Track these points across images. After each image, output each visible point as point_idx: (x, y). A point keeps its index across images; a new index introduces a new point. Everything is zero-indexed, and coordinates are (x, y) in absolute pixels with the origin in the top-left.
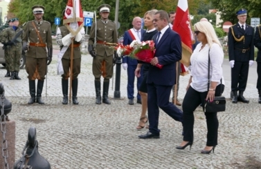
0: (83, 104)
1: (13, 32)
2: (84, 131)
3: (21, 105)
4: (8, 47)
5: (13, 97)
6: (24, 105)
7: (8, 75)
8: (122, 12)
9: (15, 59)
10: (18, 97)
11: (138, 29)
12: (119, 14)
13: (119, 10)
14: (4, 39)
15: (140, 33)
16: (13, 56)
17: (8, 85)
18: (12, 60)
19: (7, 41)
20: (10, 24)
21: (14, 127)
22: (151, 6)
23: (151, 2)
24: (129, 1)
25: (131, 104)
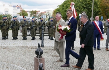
0: (76, 50)
1: (51, 22)
2: (74, 61)
3: (52, 50)
4: (49, 28)
5: (50, 47)
6: (53, 50)
7: (49, 38)
8: (94, 14)
9: (52, 32)
10: (52, 47)
11: (97, 21)
12: (93, 15)
13: (93, 13)
14: (48, 25)
16: (51, 31)
17: (49, 42)
18: (51, 33)
19: (49, 26)
20: (50, 19)
21: (44, 60)
22: (106, 11)
23: (106, 10)
24: (97, 10)
25: (95, 50)
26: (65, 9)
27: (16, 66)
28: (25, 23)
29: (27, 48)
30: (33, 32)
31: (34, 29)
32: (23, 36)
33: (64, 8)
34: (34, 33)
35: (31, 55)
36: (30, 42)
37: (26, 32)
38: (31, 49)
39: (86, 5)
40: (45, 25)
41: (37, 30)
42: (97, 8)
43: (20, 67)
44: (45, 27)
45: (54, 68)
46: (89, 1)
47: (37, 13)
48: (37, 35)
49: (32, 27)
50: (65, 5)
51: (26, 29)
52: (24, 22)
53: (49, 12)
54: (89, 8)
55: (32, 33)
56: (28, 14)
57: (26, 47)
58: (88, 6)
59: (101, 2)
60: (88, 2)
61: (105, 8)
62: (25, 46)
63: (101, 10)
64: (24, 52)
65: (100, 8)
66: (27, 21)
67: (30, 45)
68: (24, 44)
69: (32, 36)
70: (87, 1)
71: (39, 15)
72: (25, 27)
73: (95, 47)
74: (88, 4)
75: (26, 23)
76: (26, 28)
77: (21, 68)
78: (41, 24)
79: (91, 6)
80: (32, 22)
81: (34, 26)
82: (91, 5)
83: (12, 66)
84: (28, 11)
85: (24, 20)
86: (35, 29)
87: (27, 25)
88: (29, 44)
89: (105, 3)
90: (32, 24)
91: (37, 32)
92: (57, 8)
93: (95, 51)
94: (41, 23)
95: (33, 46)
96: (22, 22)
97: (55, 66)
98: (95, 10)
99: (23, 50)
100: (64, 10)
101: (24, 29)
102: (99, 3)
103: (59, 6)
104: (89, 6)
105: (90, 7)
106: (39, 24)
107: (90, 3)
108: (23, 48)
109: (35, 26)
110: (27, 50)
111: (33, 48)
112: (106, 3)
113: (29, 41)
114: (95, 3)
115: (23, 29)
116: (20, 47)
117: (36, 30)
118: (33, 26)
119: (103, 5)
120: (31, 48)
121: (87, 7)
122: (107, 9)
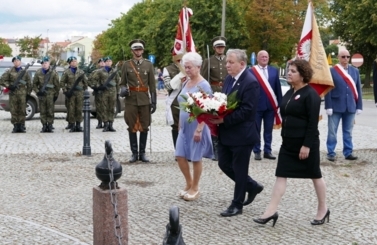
1: (105, 74)
4: (99, 92)
7: (100, 126)
14: (94, 82)
15: (266, 71)
16: (106, 103)
18: (105, 108)
19: (98, 85)
20: (101, 64)
21: (126, 197)
22: (262, 38)
23: (262, 33)
24: (236, 33)
25: (258, 159)
26: (135, 32)
27: (20, 220)
28: (21, 77)
29: (38, 161)
30: (47, 108)
31: (50, 96)
32: (13, 122)
33: (131, 26)
34: (50, 111)
35: (58, 183)
36: (40, 141)
37: (23, 106)
38: (51, 164)
39: (200, 17)
40: (83, 82)
41: (58, 100)
42: (237, 26)
43: (32, 223)
44: (85, 88)
45: (147, 222)
46: (210, 7)
47: (41, 44)
48: (60, 118)
49: (43, 90)
50: (135, 20)
51: (23, 98)
52: (15, 74)
53: (79, 42)
54: (212, 28)
55: (43, 111)
56: (11, 50)
57: (34, 156)
58: (209, 23)
59: (246, 9)
60: (206, 10)
61: (260, 28)
62: (27, 152)
63: (248, 35)
64: (30, 173)
65: (244, 28)
66: (24, 72)
67: (44, 150)
68: (21, 147)
69: (42, 122)
70: (203, 7)
71: (47, 54)
72: (19, 92)
73: (258, 152)
74: (206, 15)
75: (24, 78)
76: (22, 92)
77: (37, 226)
78: (73, 81)
79: (217, 23)
80: (41, 74)
81: (48, 86)
82: (216, 19)
83: (6, 221)
84: (11, 41)
85: (17, 69)
86: (52, 96)
87: (25, 83)
88: (40, 147)
89: (259, 12)
90: (42, 81)
91: (57, 106)
92: (106, 30)
93: (259, 163)
94: (71, 76)
95: (54, 152)
96: (10, 75)
97: (146, 215)
98: (230, 33)
99: (26, 166)
100: (130, 36)
101: (18, 96)
102: (240, 13)
103: (113, 21)
104: (212, 21)
105: (214, 25)
106: (67, 80)
107: (213, 13)
108: (24, 161)
109: (52, 86)
110: (39, 166)
111: (57, 160)
112: (262, 11)
113: (36, 136)
114: (230, 13)
115: (14, 98)
116: (13, 156)
117: (55, 98)
118: (47, 89)
119: (254, 19)
120: (50, 160)
121: (205, 26)
122: (265, 30)
